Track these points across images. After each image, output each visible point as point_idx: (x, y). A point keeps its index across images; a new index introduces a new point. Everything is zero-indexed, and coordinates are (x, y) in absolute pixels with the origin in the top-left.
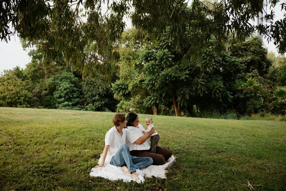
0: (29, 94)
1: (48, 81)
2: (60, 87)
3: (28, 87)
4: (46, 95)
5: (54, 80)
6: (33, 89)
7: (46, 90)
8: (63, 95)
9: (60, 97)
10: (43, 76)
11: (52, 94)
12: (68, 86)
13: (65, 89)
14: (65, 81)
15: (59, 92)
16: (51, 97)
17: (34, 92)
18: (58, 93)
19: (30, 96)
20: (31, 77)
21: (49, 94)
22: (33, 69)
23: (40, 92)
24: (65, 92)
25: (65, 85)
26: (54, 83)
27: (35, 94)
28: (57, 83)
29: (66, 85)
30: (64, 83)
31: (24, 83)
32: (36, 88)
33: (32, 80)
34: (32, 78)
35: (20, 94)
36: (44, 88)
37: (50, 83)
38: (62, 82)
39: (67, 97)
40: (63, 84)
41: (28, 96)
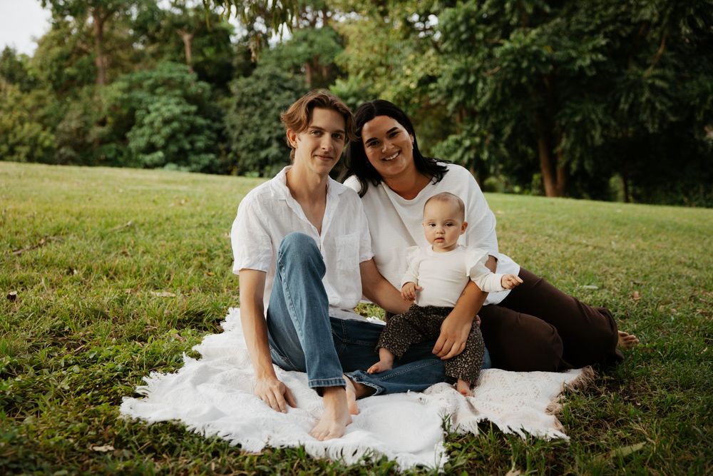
0: (46, 138)
1: (109, 93)
2: (149, 112)
3: (41, 112)
4: (103, 141)
5: (129, 90)
6: (60, 120)
7: (102, 123)
8: (159, 140)
9: (151, 148)
10: (89, 77)
11: (124, 140)
12: (177, 110)
13: (166, 122)
14: (164, 94)
15: (147, 130)
16: (121, 148)
17: (63, 132)
18: (143, 135)
19: (47, 143)
20: (49, 78)
21: (114, 137)
22: (57, 50)
23: (82, 132)
24: (166, 131)
25: (164, 109)
26: (130, 100)
27: (66, 137)
28: (140, 101)
29: (170, 107)
30: (164, 99)
31: (29, 101)
32: (68, 115)
33: (55, 88)
34: (54, 82)
35: (15, 136)
36: (94, 118)
37: (116, 99)
38: (156, 98)
39: (173, 148)
40: (157, 105)
41: (43, 142)
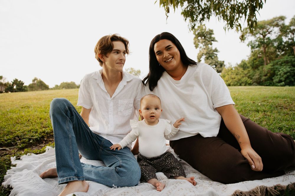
0: (249, 81)
1: (267, 67)
2: (279, 71)
3: (249, 74)
4: (266, 80)
5: (273, 65)
6: (253, 76)
7: (265, 76)
8: (283, 79)
9: (280, 81)
10: (262, 63)
11: (272, 80)
12: (289, 70)
13: (285, 73)
14: (285, 65)
15: (279, 76)
16: (271, 82)
17: (254, 79)
18: (278, 78)
19: (249, 82)
20: (251, 65)
21: (269, 79)
22: (253, 58)
23: (260, 78)
24: (285, 76)
25: (284, 70)
26: (274, 68)
27: (255, 80)
28: (277, 68)
29: (286, 69)
30: (285, 67)
31: (246, 72)
32: (256, 75)
33: (253, 68)
34: (252, 66)
35: (241, 81)
36: (263, 74)
37: (269, 68)
38: (282, 67)
39: (288, 81)
40: (282, 69)
41: (248, 82)
